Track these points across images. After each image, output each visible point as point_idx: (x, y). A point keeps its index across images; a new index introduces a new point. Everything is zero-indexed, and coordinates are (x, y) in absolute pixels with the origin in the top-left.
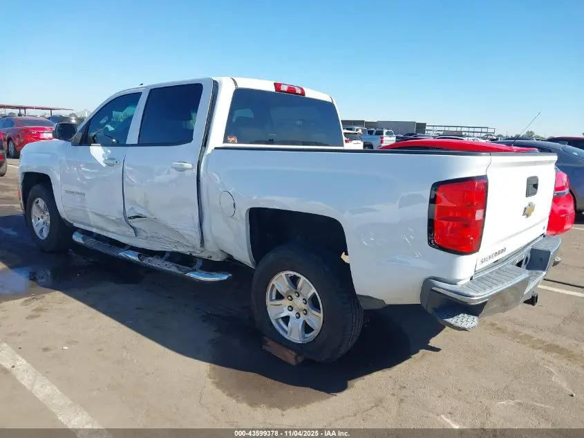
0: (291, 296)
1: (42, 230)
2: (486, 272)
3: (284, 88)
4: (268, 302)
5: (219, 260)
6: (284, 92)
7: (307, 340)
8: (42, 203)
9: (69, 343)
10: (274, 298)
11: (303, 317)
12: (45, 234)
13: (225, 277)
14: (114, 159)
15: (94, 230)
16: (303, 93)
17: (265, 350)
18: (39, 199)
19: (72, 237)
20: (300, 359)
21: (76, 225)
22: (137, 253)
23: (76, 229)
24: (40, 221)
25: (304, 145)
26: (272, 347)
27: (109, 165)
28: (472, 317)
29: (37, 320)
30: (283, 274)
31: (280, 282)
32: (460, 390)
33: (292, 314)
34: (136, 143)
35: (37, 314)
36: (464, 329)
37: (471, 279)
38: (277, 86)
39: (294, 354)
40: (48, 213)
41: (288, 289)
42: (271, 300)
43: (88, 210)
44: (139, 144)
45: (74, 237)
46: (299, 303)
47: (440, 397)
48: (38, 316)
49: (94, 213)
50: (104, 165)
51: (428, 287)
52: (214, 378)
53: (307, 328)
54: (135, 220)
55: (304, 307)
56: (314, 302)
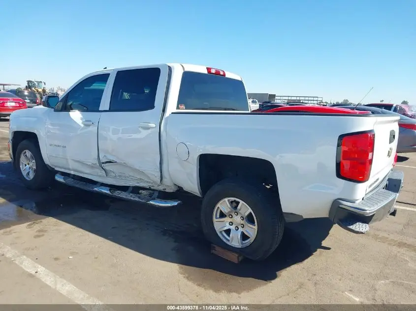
0: (232, 215)
1: (28, 174)
2: (370, 194)
3: (213, 71)
4: (215, 220)
5: (172, 191)
6: (213, 73)
7: (245, 246)
8: (28, 153)
9: (72, 254)
10: (218, 216)
11: (241, 229)
12: (32, 176)
13: (176, 204)
14: (90, 121)
15: (72, 173)
16: (224, 75)
17: (213, 253)
18: (27, 151)
19: (54, 177)
20: (240, 258)
21: (57, 169)
22: (108, 188)
23: (57, 172)
24: (27, 167)
25: (225, 110)
26: (218, 251)
27: (86, 125)
28: (365, 224)
29: (42, 238)
30: (226, 199)
31: (224, 205)
32: (352, 275)
33: (233, 227)
34: (108, 109)
35: (41, 234)
36: (362, 233)
37: (363, 199)
38: (209, 69)
39: (237, 255)
40: (34, 161)
41: (229, 210)
42: (216, 218)
43: (68, 158)
44: (110, 110)
45: (56, 177)
46: (237, 219)
47: (340, 280)
48: (43, 235)
49: (73, 160)
50: (82, 126)
51: (336, 205)
52: (184, 274)
53: (244, 237)
54: (107, 164)
55: (242, 222)
56: (250, 219)
